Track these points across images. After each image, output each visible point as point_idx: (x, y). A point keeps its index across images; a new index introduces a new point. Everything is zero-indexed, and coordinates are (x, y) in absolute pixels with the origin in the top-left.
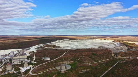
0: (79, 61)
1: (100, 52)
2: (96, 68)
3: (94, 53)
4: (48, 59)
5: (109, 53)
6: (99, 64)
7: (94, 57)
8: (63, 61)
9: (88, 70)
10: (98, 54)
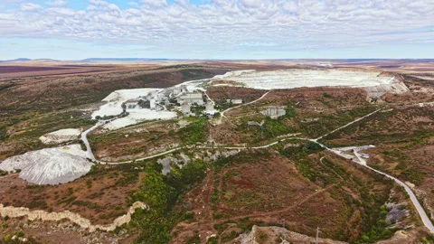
0: (298, 106)
1: (341, 94)
2: (331, 117)
3: (328, 93)
4: (239, 101)
5: (359, 94)
6: (337, 111)
7: (327, 100)
8: (266, 104)
9: (316, 119)
10: (334, 95)
